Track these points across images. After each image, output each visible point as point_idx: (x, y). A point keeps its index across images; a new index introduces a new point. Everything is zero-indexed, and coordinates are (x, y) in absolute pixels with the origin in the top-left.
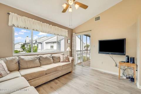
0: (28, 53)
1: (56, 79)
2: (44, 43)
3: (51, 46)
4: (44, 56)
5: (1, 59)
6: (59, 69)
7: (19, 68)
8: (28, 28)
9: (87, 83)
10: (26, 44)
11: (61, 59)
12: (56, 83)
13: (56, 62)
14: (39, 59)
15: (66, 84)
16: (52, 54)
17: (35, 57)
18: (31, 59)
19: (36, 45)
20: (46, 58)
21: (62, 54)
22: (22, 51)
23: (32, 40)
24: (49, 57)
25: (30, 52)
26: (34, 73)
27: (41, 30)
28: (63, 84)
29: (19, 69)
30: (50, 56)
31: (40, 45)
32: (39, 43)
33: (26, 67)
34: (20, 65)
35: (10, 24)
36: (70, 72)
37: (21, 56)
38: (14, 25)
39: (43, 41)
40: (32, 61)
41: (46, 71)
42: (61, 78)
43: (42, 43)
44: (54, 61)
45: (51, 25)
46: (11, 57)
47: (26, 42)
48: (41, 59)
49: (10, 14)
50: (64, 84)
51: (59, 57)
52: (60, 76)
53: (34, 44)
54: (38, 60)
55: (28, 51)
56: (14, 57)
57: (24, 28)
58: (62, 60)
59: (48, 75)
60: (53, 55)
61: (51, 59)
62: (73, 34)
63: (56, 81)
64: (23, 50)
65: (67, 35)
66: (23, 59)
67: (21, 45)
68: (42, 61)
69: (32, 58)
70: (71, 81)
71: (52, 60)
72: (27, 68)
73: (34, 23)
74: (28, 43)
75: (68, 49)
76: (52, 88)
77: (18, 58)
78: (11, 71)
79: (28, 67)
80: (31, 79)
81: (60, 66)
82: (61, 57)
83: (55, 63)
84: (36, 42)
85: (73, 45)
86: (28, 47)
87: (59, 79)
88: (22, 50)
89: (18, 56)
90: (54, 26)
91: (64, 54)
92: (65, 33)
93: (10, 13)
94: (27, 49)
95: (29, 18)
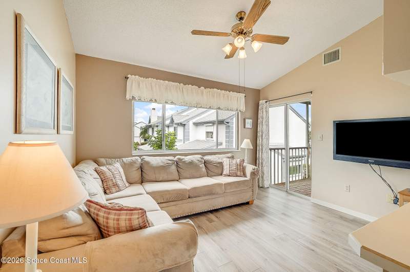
0: (156, 151)
1: (211, 212)
2: (191, 123)
3: (207, 133)
4: (187, 159)
5: (117, 160)
6: (218, 190)
7: (142, 179)
8: (156, 100)
9: (284, 234)
10: (150, 126)
11: (225, 167)
12: (211, 221)
13: (213, 174)
14: (177, 164)
15: (231, 225)
16: (204, 154)
17: (170, 160)
18: (162, 164)
19: (171, 130)
20: (191, 163)
21: (230, 155)
22: (142, 144)
23: (163, 118)
24: (198, 161)
25: (160, 147)
26: (167, 191)
27: (182, 101)
28: (225, 224)
29: (142, 181)
30: (200, 159)
31: (180, 130)
32: (178, 124)
33: (153, 178)
34: (144, 174)
35: (128, 97)
36: (248, 203)
37: (144, 157)
38: (133, 98)
39: (188, 121)
40: (164, 168)
41: (189, 191)
42: (223, 212)
43: (185, 125)
44: (209, 172)
45: (202, 88)
46: (130, 158)
47: (150, 122)
48: (180, 164)
49: (128, 78)
50: (227, 226)
51: (221, 164)
52: (222, 209)
53: (168, 127)
54: (174, 167)
55: (155, 145)
56: (134, 158)
57: (150, 100)
58: (226, 171)
59: (194, 199)
60: (207, 158)
61: (201, 166)
62: (261, 102)
63: (211, 216)
64: (145, 140)
65: (243, 107)
66: (148, 163)
67: (141, 128)
68: (181, 169)
69: (164, 163)
70: (246, 223)
71: (204, 169)
72: (155, 180)
73: (167, 88)
74: (154, 126)
75: (246, 144)
76: (202, 228)
77: (140, 160)
78: (131, 184)
79: (157, 180)
80: (163, 201)
81: (220, 185)
82: (225, 164)
83: (211, 176)
84: (172, 121)
85: (259, 134)
86: (156, 135)
87: (218, 214)
88: (143, 141)
89: (140, 156)
90: (209, 89)
91: (233, 157)
92: (239, 101)
93: (129, 76)
94: (153, 139)
95: (159, 80)
